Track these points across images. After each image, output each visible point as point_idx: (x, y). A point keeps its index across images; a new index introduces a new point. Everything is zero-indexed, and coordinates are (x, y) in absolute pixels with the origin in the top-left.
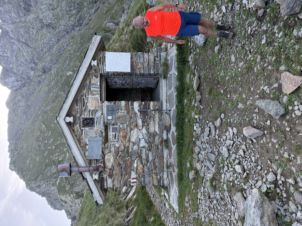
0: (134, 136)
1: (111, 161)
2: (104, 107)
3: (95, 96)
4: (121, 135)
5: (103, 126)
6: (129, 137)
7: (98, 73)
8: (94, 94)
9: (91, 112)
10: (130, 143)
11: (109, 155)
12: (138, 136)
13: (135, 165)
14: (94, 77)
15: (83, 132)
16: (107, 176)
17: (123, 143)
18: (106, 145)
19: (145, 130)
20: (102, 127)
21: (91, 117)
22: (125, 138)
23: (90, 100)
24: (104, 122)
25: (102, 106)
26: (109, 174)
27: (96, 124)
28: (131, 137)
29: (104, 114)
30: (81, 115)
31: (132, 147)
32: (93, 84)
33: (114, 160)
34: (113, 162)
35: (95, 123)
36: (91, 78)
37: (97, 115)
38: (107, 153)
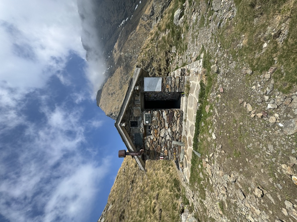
4: (154, 132)
7: (139, 93)
8: (137, 107)
9: (135, 118)
10: (160, 137)
12: (165, 133)
14: (136, 96)
15: (131, 130)
16: (146, 154)
17: (155, 137)
18: (145, 138)
19: (170, 130)
20: (143, 128)
21: (135, 121)
22: (156, 134)
23: (134, 110)
24: (144, 125)
25: (142, 114)
28: (160, 134)
29: (143, 119)
30: (129, 120)
31: (161, 140)
32: (136, 100)
35: (138, 125)
37: (139, 120)
38: (145, 142)
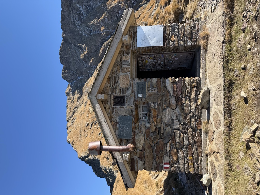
0: (166, 116)
1: (142, 142)
2: (134, 85)
3: (125, 74)
4: (152, 115)
5: (133, 104)
6: (161, 117)
7: (129, 50)
8: (125, 72)
9: (121, 90)
10: (161, 124)
11: (139, 135)
12: (171, 116)
13: (168, 149)
14: (125, 54)
15: (114, 110)
16: (138, 158)
17: (154, 123)
18: (137, 124)
19: (179, 110)
20: (132, 106)
21: (121, 95)
22: (156, 119)
23: (121, 77)
24: (134, 101)
25: (132, 84)
26: (139, 156)
27: (127, 103)
28: (163, 117)
29: (134, 92)
30: (112, 93)
31: (164, 128)
32: (124, 61)
33: (145, 141)
34: (143, 143)
35: (126, 101)
36: (122, 55)
37: (128, 93)
38: (137, 133)
